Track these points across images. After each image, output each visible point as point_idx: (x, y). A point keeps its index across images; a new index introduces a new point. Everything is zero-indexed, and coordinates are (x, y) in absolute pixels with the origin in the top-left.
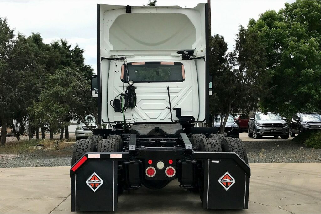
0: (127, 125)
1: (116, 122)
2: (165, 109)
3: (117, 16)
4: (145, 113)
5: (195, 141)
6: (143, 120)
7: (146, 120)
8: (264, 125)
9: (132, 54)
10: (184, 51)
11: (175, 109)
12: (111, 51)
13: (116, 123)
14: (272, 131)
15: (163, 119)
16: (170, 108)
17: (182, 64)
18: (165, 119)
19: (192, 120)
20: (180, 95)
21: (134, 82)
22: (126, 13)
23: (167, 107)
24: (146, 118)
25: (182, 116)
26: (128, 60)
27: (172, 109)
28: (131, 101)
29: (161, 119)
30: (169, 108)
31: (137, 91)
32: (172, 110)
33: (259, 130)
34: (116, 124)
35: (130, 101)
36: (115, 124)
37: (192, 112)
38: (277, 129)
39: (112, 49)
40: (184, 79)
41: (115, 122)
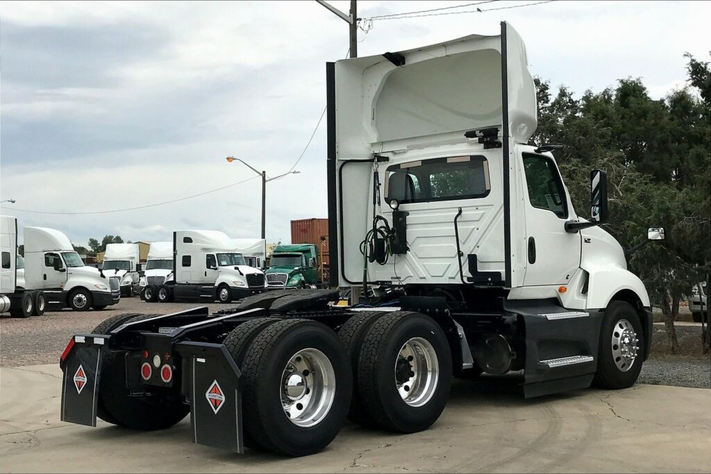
0: (395, 289)
1: (379, 281)
3: (383, 76)
4: (424, 266)
6: (421, 278)
7: (424, 278)
9: (403, 147)
10: (474, 132)
11: (468, 256)
12: (373, 145)
13: (378, 285)
15: (454, 278)
17: (483, 158)
18: (456, 278)
19: (490, 280)
20: (482, 225)
21: (400, 202)
22: (396, 67)
24: (425, 276)
25: (479, 271)
26: (395, 160)
29: (450, 278)
31: (409, 219)
36: (378, 287)
39: (375, 141)
40: (490, 190)
41: (376, 283)
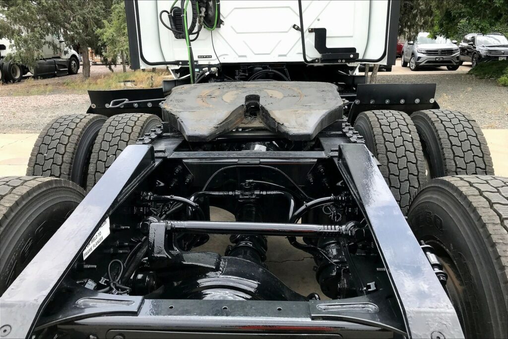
0: (204, 69)
1: (179, 61)
2: (289, 31)
4: (245, 42)
5: (379, 139)
6: (240, 56)
7: (245, 56)
8: (427, 51)
11: (311, 31)
14: (437, 59)
15: (285, 56)
16: (301, 29)
18: (288, 55)
19: (352, 56)
23: (294, 26)
24: (245, 53)
25: (328, 47)
27: (304, 31)
28: (210, 13)
30: (298, 29)
32: (306, 34)
33: (419, 58)
34: (180, 66)
35: (207, 12)
36: (177, 67)
37: (352, 37)
38: (444, 57)
